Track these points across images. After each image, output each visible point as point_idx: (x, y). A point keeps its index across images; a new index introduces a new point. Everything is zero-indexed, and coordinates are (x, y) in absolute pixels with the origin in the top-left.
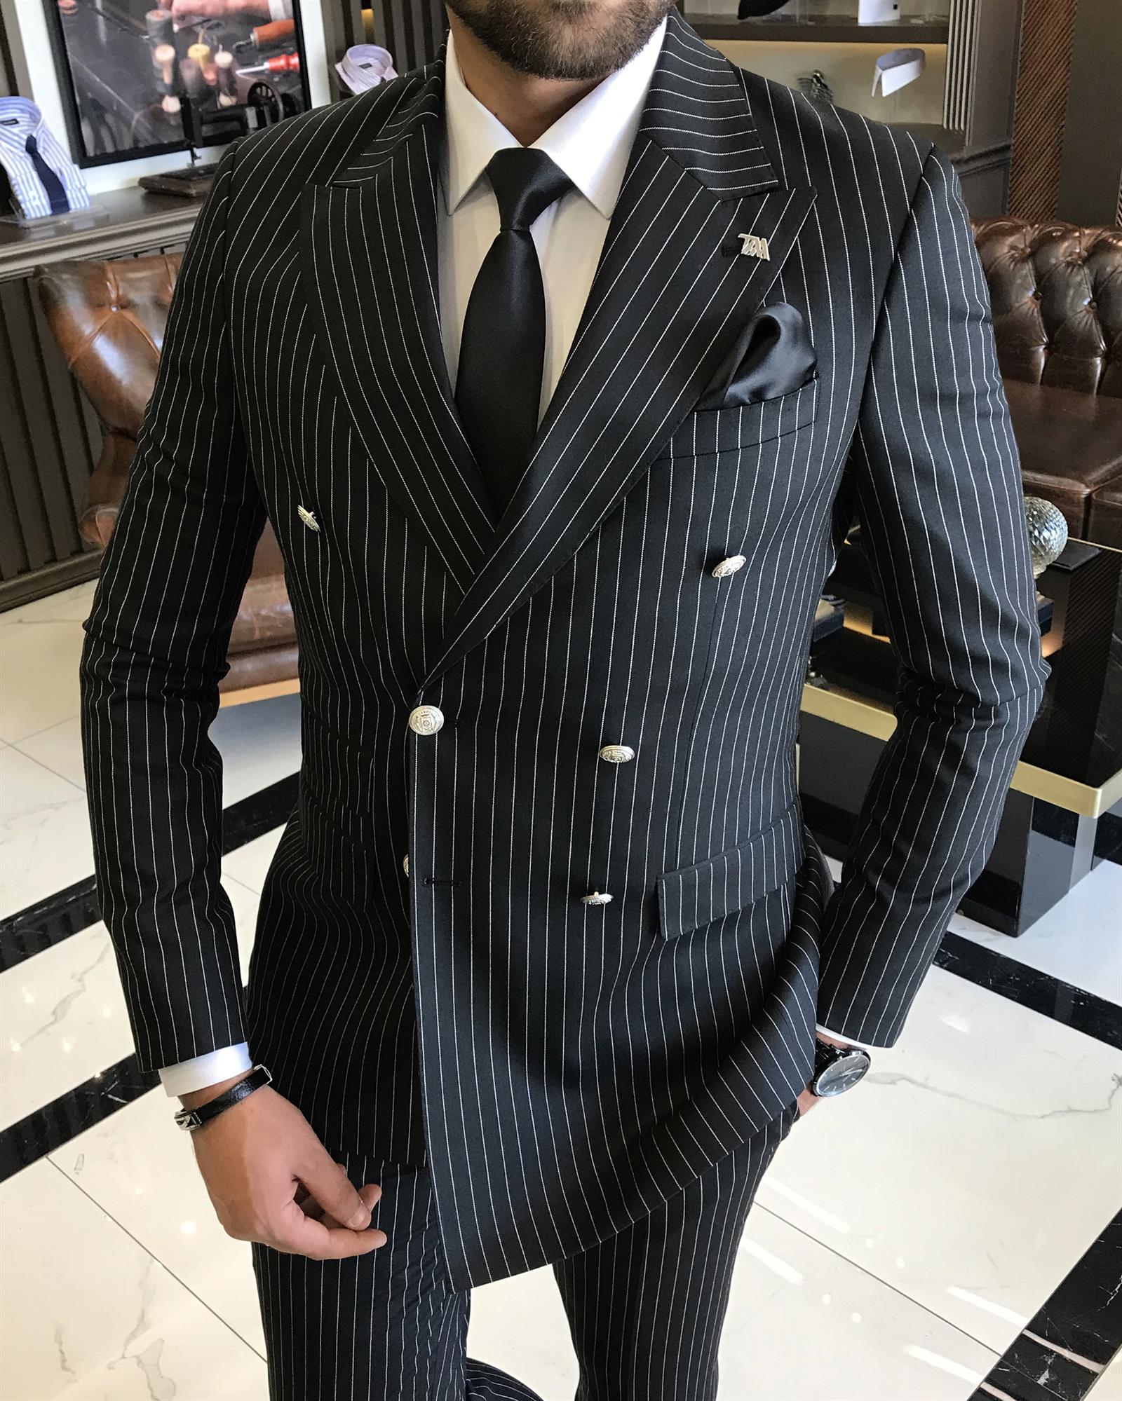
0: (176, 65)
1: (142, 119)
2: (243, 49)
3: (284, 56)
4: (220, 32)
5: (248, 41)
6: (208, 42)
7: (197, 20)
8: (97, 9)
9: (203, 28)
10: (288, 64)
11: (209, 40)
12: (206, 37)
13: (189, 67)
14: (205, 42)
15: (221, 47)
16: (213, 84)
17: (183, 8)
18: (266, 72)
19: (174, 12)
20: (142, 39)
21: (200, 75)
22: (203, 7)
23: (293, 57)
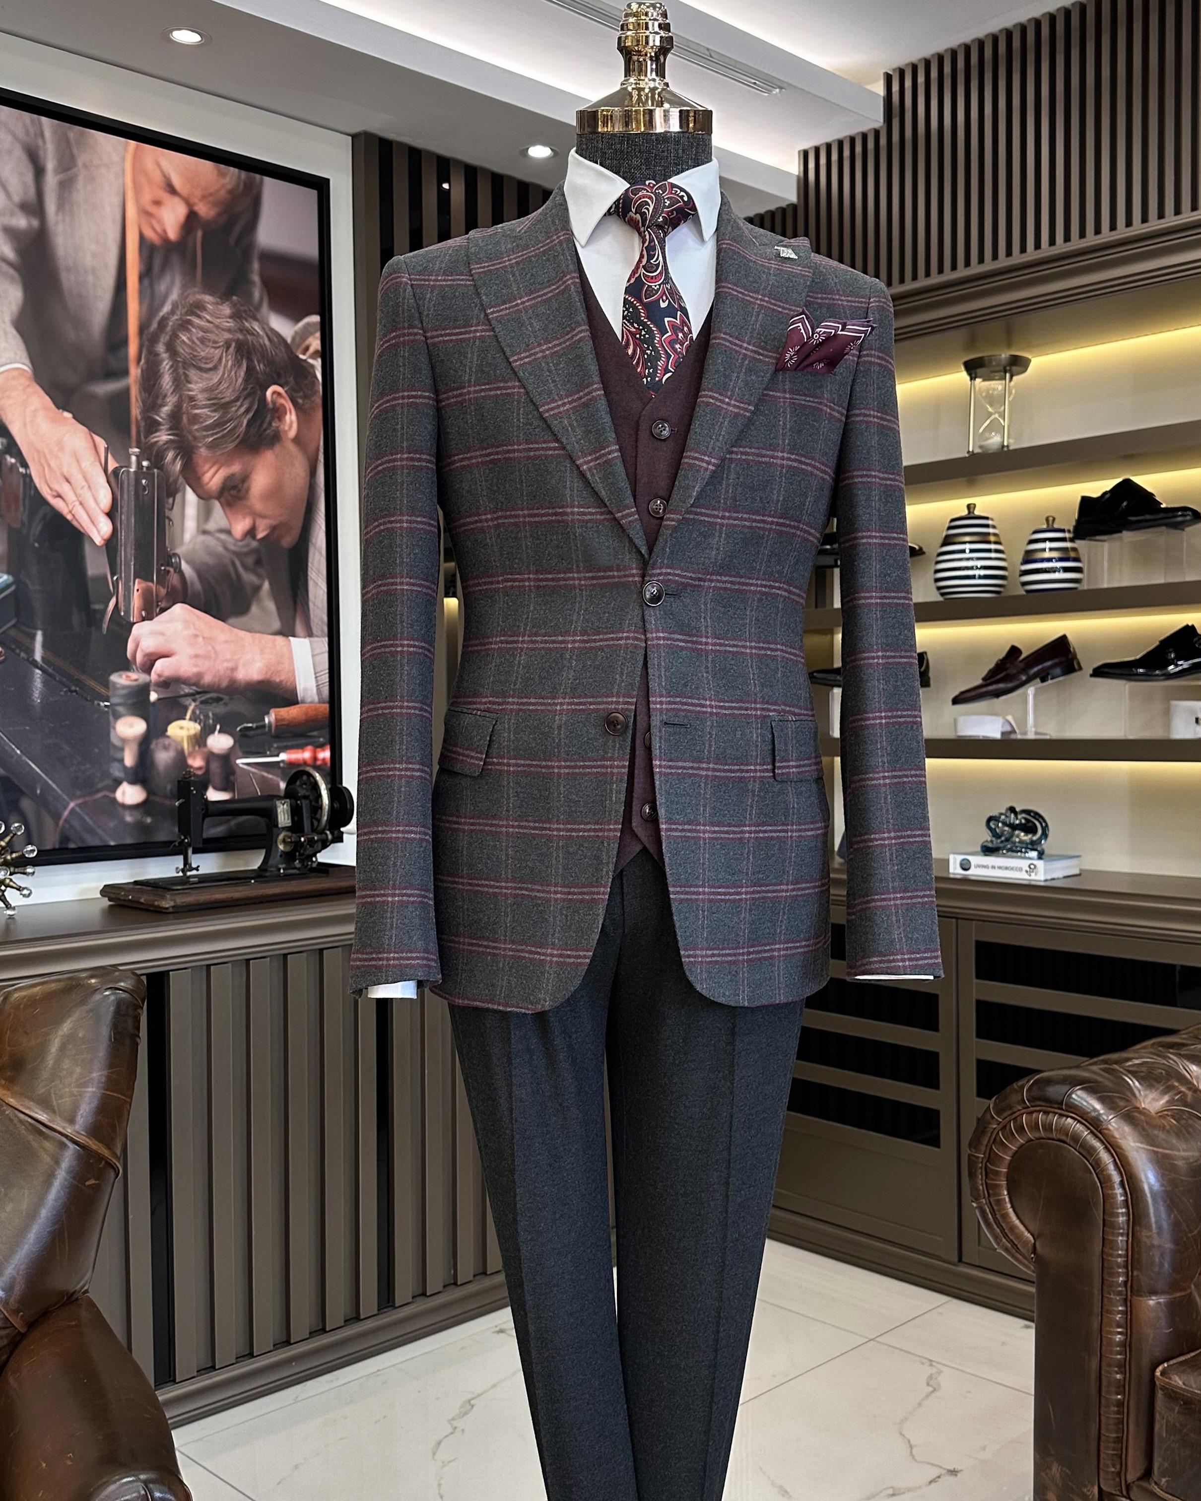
0: (145, 744)
1: (78, 809)
2: (252, 733)
3: (310, 747)
4: (220, 709)
5: (260, 724)
6: (200, 720)
7: (187, 690)
8: (36, 661)
9: (194, 700)
10: (315, 759)
11: (202, 717)
12: (198, 712)
13: (166, 748)
14: (194, 719)
15: (218, 727)
16: (199, 773)
17: (167, 673)
18: (282, 765)
19: (154, 676)
20: (99, 705)
21: (181, 758)
22: (200, 675)
23: (324, 750)
